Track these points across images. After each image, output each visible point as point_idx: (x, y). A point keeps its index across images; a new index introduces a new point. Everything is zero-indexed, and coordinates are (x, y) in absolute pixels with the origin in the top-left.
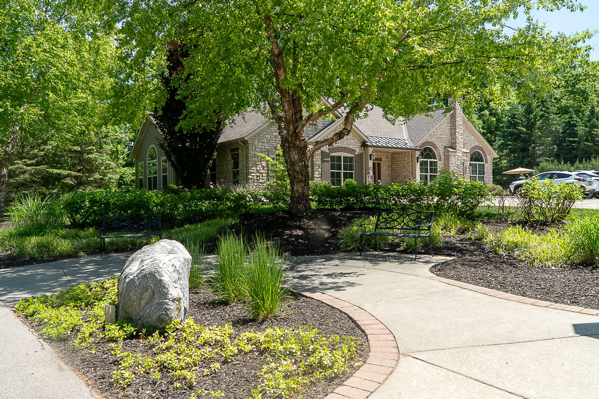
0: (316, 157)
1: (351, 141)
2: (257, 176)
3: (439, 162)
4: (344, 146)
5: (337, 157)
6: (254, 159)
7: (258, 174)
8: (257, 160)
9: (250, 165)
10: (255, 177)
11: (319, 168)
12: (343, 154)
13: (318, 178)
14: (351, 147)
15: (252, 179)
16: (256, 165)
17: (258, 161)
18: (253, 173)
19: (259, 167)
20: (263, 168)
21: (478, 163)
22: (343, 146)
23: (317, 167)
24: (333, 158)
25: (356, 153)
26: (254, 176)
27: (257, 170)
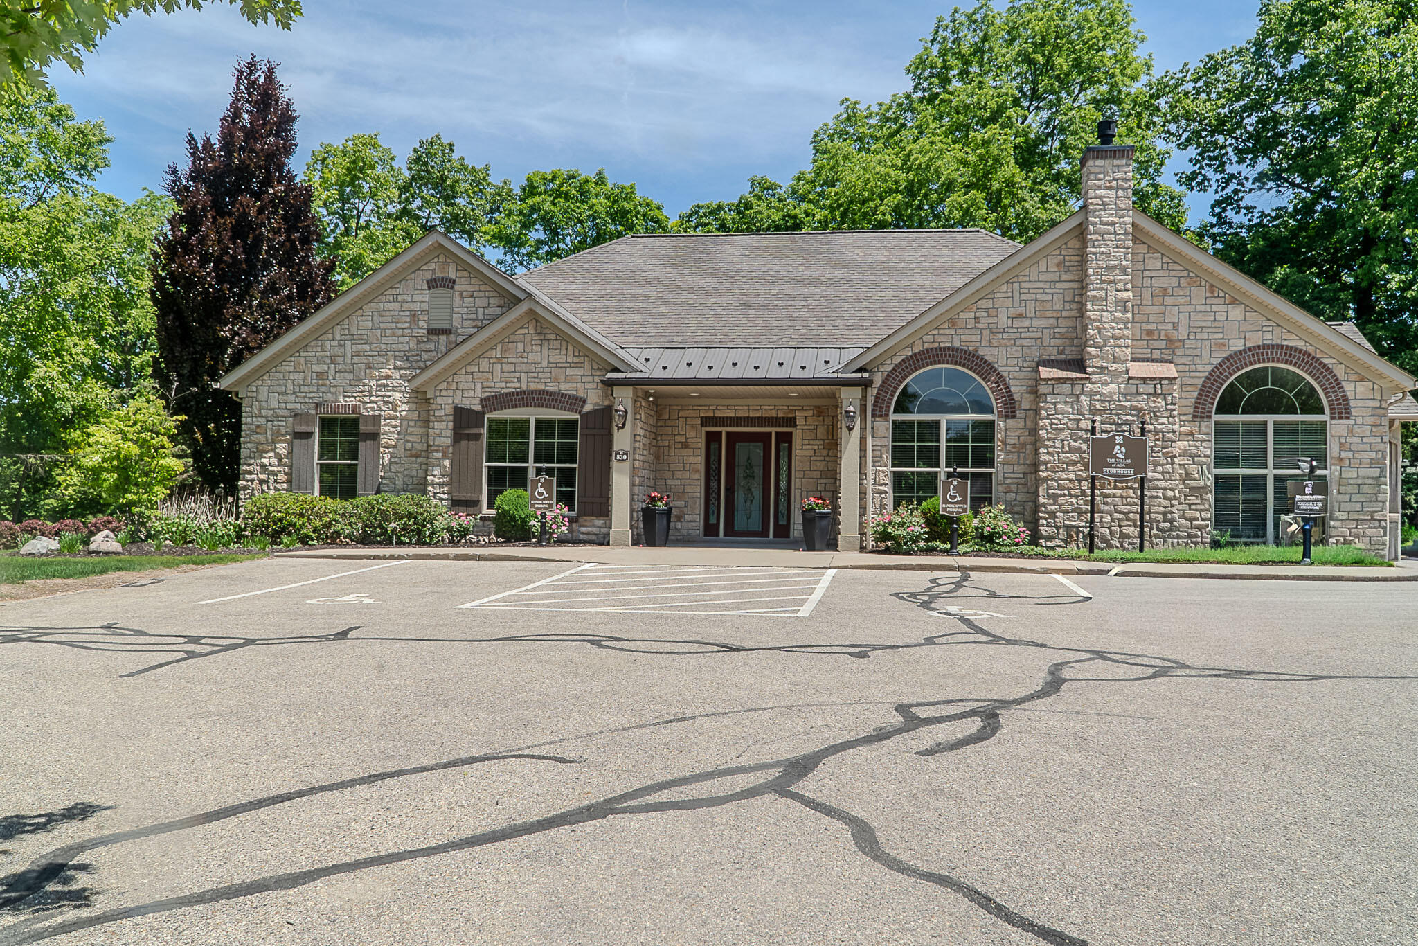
0: (436, 425)
1: (569, 371)
2: (261, 482)
3: (1001, 425)
4: (541, 387)
5: (514, 422)
6: (254, 437)
7: (264, 477)
8: (262, 439)
9: (244, 453)
10: (256, 485)
11: (445, 456)
12: (532, 414)
13: (441, 485)
14: (566, 388)
15: (245, 488)
16: (260, 453)
17: (267, 443)
18: (250, 473)
19: (269, 460)
20: (280, 460)
21: (1271, 419)
22: (533, 387)
23: (439, 455)
24: (497, 428)
25: (588, 408)
26: (252, 481)
27: (263, 466)
